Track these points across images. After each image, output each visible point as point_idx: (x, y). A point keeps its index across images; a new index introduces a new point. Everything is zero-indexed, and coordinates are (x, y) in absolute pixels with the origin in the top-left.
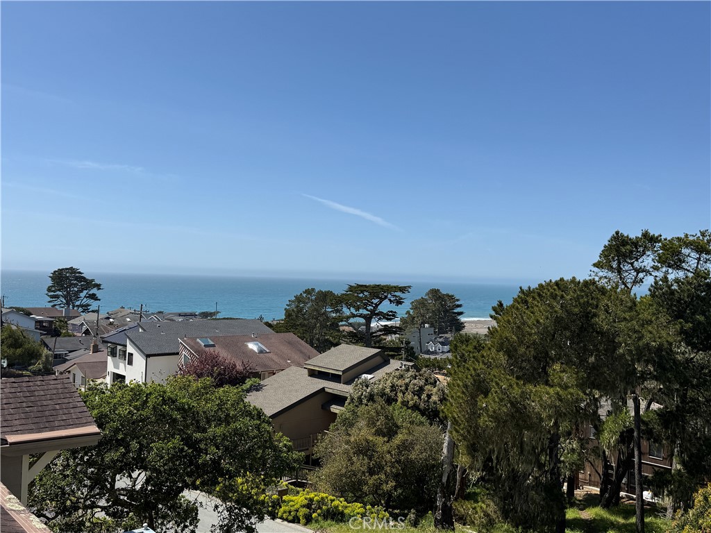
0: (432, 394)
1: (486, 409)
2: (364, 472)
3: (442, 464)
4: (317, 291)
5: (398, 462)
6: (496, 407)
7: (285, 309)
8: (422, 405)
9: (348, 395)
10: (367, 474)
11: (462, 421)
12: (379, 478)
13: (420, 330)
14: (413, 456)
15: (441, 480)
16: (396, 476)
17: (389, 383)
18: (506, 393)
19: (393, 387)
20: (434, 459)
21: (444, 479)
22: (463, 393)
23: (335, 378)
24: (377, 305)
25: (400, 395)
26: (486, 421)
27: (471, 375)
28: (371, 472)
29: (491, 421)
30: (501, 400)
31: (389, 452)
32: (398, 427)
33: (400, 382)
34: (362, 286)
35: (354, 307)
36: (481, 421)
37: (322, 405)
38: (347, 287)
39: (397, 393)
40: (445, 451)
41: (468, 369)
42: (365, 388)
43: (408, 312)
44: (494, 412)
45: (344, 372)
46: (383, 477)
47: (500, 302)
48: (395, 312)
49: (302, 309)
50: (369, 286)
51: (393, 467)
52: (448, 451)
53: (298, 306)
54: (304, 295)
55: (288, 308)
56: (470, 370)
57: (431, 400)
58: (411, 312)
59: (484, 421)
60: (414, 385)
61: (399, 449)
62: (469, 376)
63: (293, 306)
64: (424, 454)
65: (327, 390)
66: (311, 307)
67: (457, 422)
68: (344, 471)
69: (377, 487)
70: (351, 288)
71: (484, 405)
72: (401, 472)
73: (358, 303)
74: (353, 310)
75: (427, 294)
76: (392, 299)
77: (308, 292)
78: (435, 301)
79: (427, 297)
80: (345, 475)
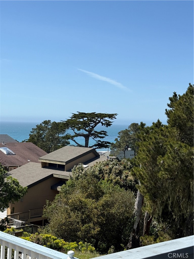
0: (128, 176)
1: (163, 165)
2: (78, 223)
3: (133, 217)
4: (52, 122)
5: (103, 215)
6: (170, 162)
7: (30, 135)
8: (122, 183)
9: (69, 178)
10: (80, 223)
11: (146, 176)
12: (89, 226)
13: (124, 151)
14: (113, 211)
15: (133, 227)
16: (101, 225)
17: (98, 168)
18: (177, 153)
19: (101, 171)
20: (128, 213)
21: (135, 227)
22: (147, 155)
23: (61, 167)
24: (93, 127)
25: (106, 176)
26: (163, 174)
27: (153, 142)
28: (83, 222)
29: (166, 174)
30: (174, 158)
31: (96, 208)
32: (103, 193)
33: (105, 168)
34: (83, 113)
35: (77, 128)
36: (159, 175)
37: (51, 187)
38: (71, 115)
39: (103, 175)
40: (136, 207)
41: (151, 138)
42: (81, 171)
43: (116, 140)
44: (169, 166)
45: (67, 163)
46: (91, 225)
47: (175, 93)
48: (106, 132)
49: (41, 135)
50: (88, 114)
51: (99, 218)
52: (138, 207)
53: (38, 133)
54: (43, 125)
55: (32, 134)
56: (152, 139)
57: (128, 179)
58: (119, 139)
59: (162, 174)
60: (116, 169)
61: (103, 207)
62: (151, 144)
63: (35, 133)
64: (121, 209)
65: (55, 176)
66: (48, 133)
67: (143, 177)
68: (64, 221)
69: (88, 231)
70: (75, 116)
71: (162, 162)
72: (105, 222)
73: (80, 125)
74: (76, 130)
75: (130, 127)
76: (104, 122)
77: (46, 123)
78: (135, 131)
79: (129, 129)
80: (64, 224)
